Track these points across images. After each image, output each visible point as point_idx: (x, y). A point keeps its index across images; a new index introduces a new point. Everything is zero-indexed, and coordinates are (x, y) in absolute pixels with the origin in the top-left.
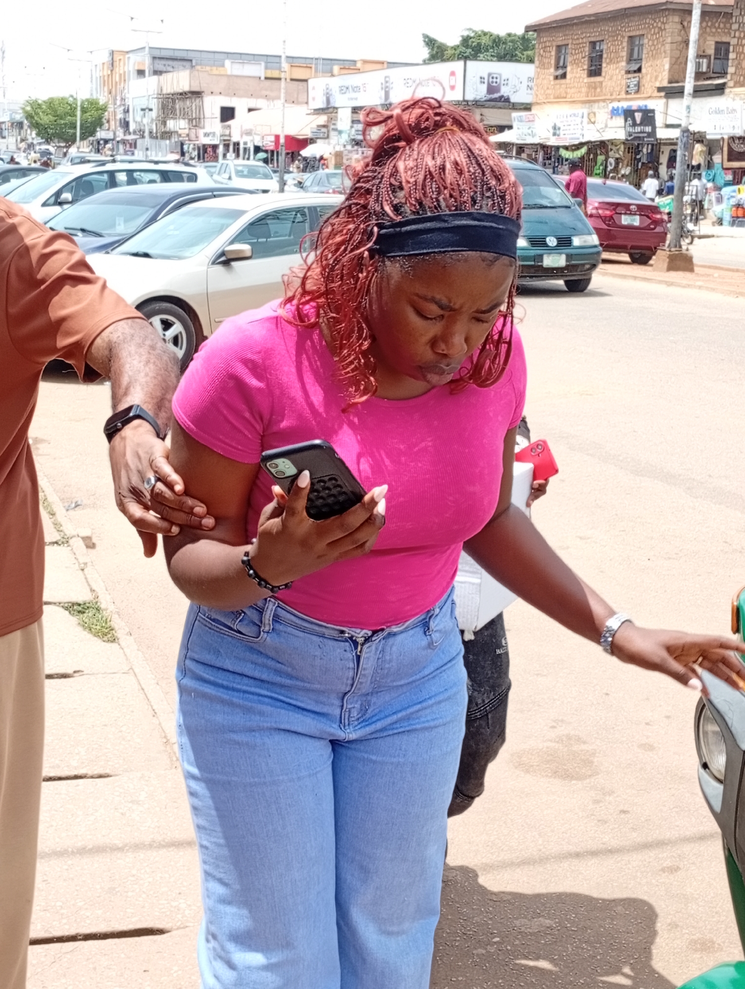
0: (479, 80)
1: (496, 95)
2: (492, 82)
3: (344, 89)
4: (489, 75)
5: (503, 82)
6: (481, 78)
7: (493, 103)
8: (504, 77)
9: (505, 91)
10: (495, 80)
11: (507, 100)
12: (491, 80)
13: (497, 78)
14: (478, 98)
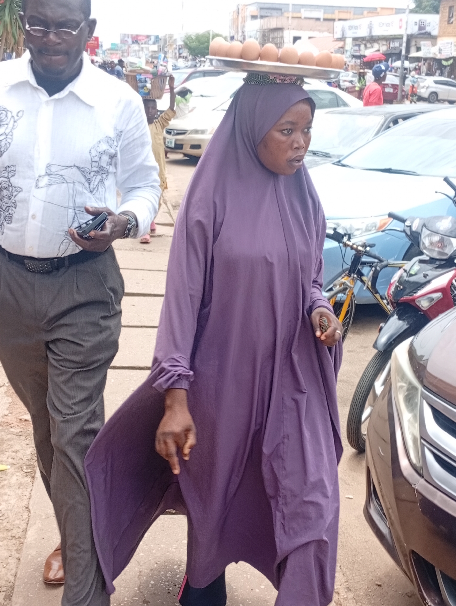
0: (414, 24)
1: (423, 31)
2: (421, 24)
3: (351, 28)
4: (420, 21)
5: (427, 25)
6: (415, 22)
7: (422, 36)
8: (428, 22)
9: (428, 29)
10: (423, 23)
11: (429, 34)
12: (420, 23)
13: (424, 22)
14: (413, 33)
